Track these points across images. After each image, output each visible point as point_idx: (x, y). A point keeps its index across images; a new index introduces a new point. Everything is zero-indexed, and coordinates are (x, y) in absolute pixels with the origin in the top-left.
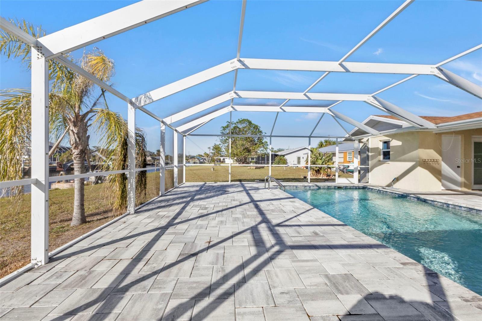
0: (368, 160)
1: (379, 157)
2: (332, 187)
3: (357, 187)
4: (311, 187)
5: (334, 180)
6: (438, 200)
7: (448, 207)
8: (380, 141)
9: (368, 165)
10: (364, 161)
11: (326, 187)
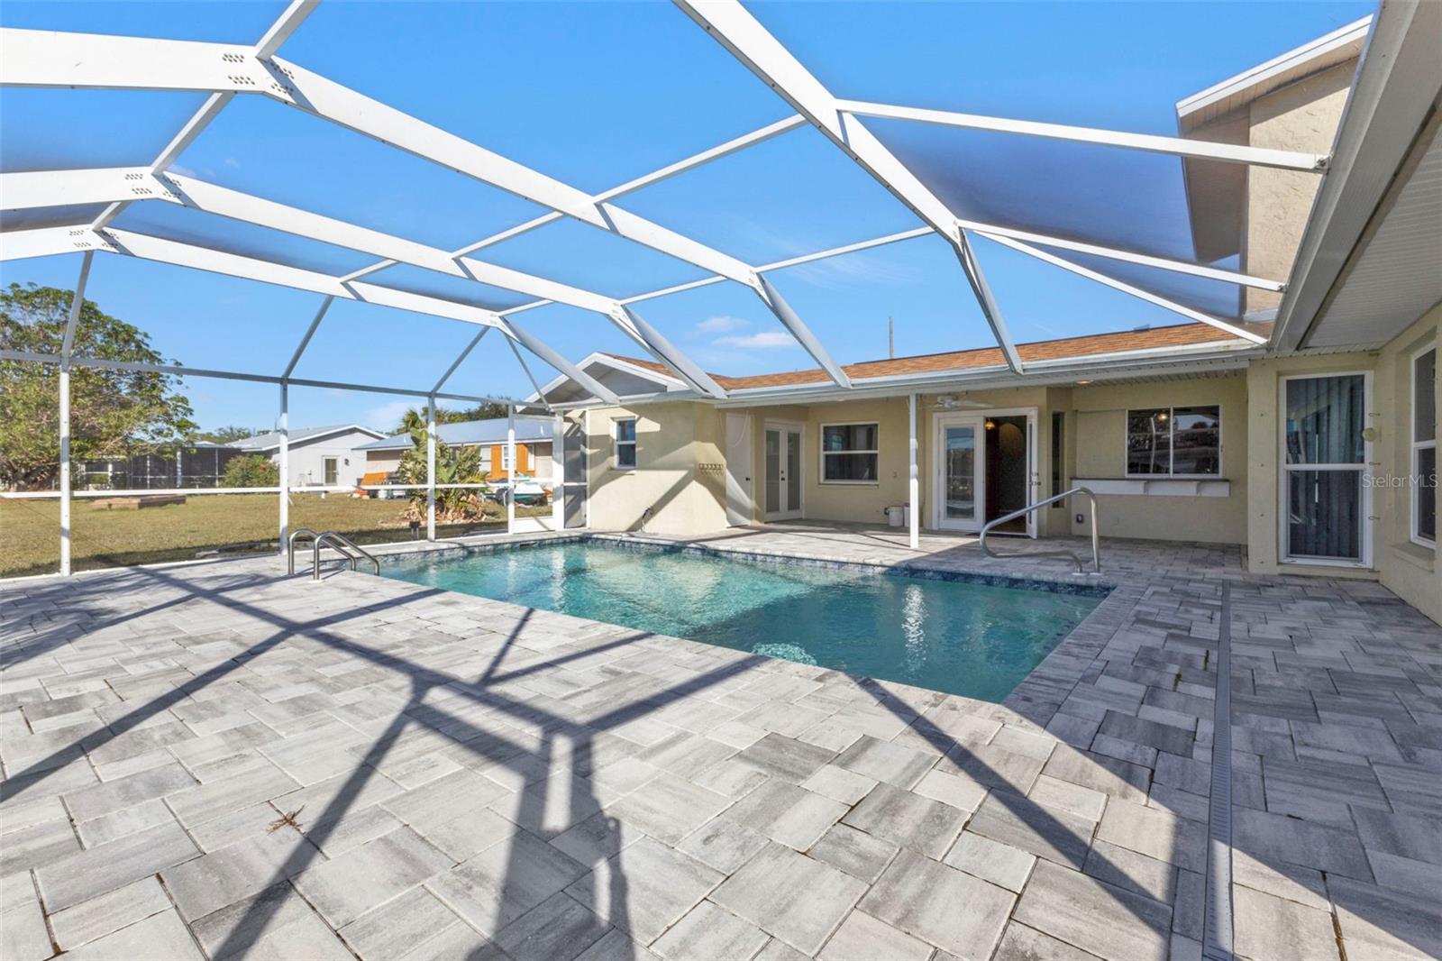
0: (585, 468)
1: (610, 459)
2: (506, 546)
3: (568, 540)
5: (502, 526)
6: (738, 549)
7: (755, 559)
8: (613, 419)
9: (585, 481)
10: (575, 469)
11: (488, 548)
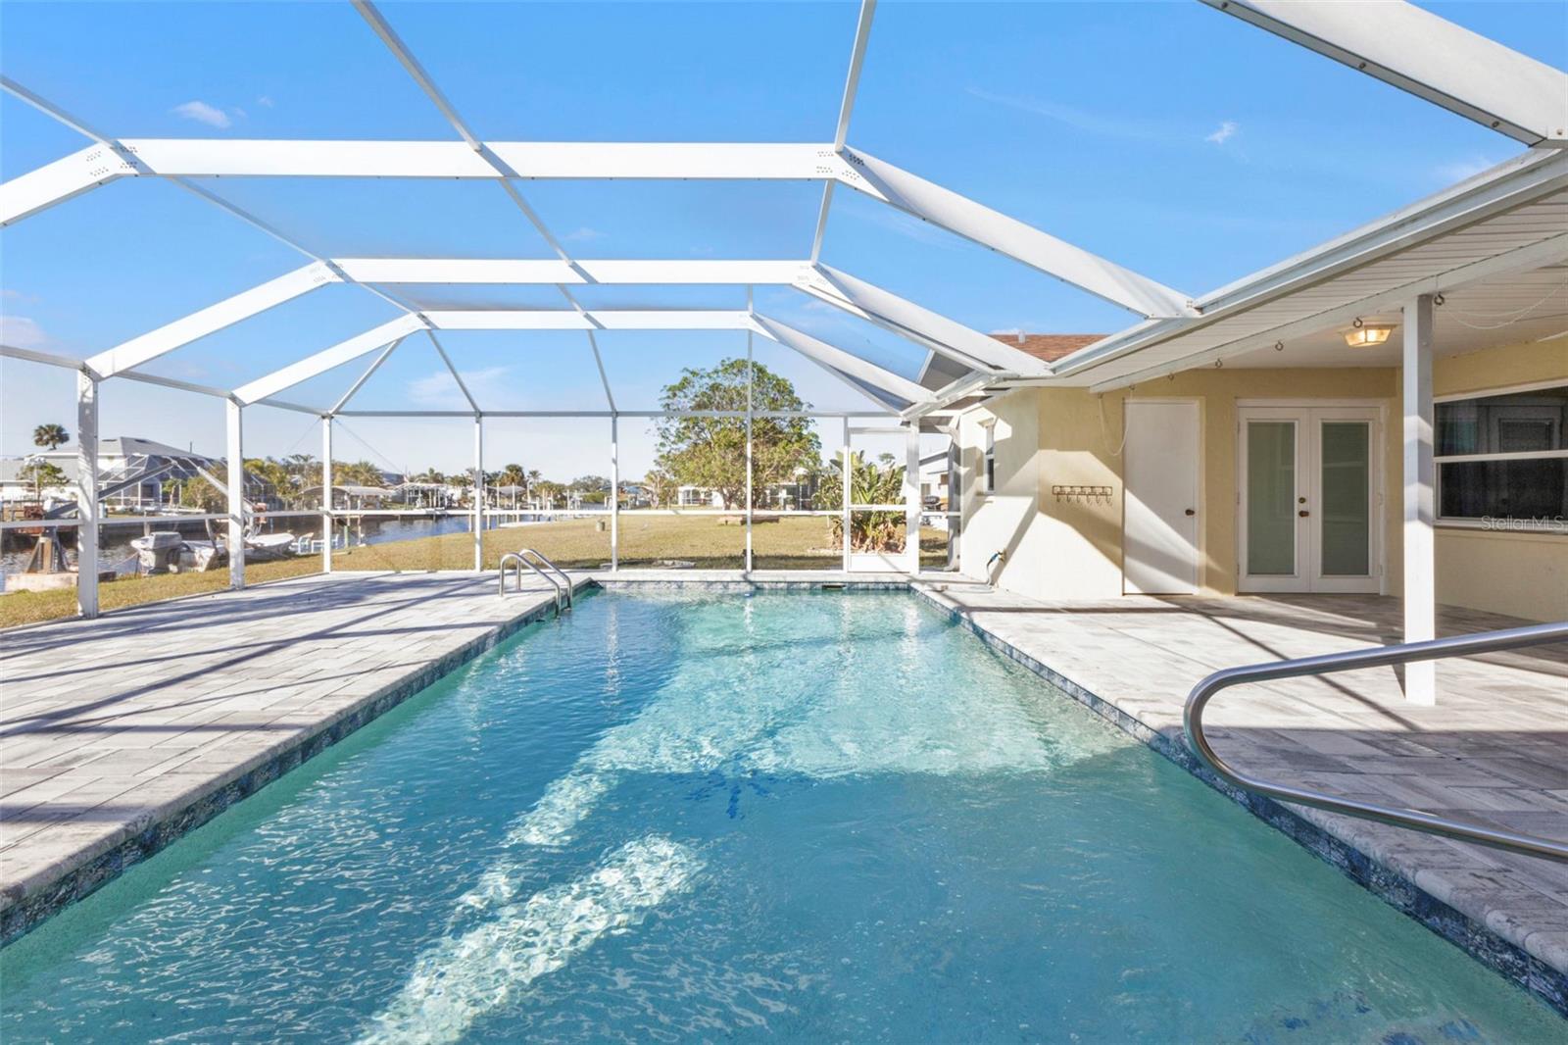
1: (975, 479)
2: (803, 586)
3: (891, 586)
4: (732, 586)
8: (981, 424)
11: (780, 585)
